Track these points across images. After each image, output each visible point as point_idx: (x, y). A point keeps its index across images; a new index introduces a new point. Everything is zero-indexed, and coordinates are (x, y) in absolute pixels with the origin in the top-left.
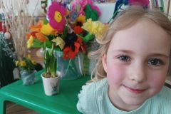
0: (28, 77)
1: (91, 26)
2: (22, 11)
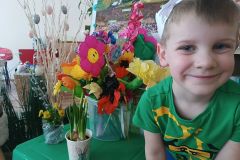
0: (53, 133)
2: (59, 41)
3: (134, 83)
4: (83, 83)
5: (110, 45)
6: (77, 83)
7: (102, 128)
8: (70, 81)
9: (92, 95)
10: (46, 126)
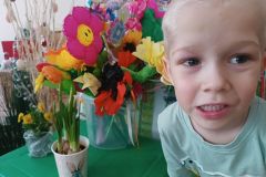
0: (36, 143)
1: (151, 51)
2: (44, 25)
3: (144, 73)
4: (74, 74)
5: (109, 22)
6: (65, 74)
7: (104, 132)
8: (55, 73)
9: (87, 91)
10: (28, 135)
